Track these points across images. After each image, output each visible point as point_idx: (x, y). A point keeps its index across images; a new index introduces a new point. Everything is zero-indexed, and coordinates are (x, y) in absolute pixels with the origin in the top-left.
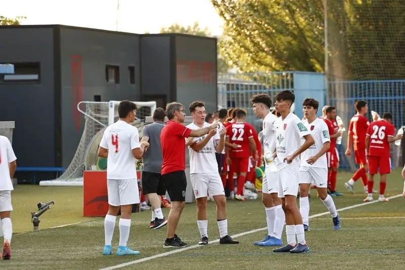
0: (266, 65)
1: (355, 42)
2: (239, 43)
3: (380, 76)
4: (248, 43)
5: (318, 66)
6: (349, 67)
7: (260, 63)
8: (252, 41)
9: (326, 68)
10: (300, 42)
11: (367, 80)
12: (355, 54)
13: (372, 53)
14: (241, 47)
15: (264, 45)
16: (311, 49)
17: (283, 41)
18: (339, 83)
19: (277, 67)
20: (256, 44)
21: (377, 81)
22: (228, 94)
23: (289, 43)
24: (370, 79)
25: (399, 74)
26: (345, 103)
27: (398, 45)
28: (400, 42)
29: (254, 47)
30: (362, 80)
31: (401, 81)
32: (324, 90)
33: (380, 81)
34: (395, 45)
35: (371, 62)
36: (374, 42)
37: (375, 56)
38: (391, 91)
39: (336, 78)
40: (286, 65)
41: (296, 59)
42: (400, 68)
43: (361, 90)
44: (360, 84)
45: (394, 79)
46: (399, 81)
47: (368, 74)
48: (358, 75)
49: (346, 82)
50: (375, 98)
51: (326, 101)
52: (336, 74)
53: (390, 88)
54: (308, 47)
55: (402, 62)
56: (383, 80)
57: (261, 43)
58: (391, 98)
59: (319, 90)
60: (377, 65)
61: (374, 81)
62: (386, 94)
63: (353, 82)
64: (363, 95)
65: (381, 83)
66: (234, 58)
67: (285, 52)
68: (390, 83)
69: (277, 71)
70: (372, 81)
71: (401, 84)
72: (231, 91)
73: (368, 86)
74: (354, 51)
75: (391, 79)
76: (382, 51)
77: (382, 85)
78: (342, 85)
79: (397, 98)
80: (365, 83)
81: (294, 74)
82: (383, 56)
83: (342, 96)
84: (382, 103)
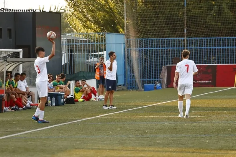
0: (91, 29)
1: (142, 16)
2: (75, 16)
3: (156, 36)
4: (81, 16)
5: (121, 30)
6: (138, 30)
7: (88, 27)
8: (83, 15)
9: (125, 31)
10: (111, 16)
11: (149, 38)
12: (142, 23)
13: (151, 23)
14: (76, 18)
15: (90, 17)
16: (117, 20)
17: (100, 14)
18: (132, 39)
19: (98, 30)
20: (85, 16)
21: (154, 39)
23: (105, 16)
24: (150, 38)
25: (166, 35)
26: (136, 51)
27: (166, 18)
28: (167, 16)
29: (84, 18)
30: (146, 38)
31: (168, 39)
32: (124, 43)
33: (156, 39)
34: (164, 18)
35: (151, 28)
36: (153, 16)
37: (153, 24)
38: (162, 45)
39: (131, 37)
40: (103, 29)
41: (108, 26)
42: (167, 31)
43: (145, 44)
44: (145, 40)
45: (164, 38)
46: (166, 39)
47: (149, 34)
48: (143, 35)
49: (136, 39)
50: (153, 48)
51: (125, 50)
52: (131, 35)
53: (162, 43)
54: (115, 19)
55: (168, 28)
56: (158, 38)
57: (88, 16)
58: (162, 48)
59: (121, 44)
60: (154, 29)
61: (152, 39)
62: (159, 46)
63: (141, 39)
64: (146, 46)
65: (157, 40)
66: (73, 25)
67: (102, 21)
68: (161, 40)
69: (98, 32)
70: (151, 39)
71: (168, 41)
72: (69, 44)
73: (149, 41)
74: (142, 21)
75: (162, 38)
76: (157, 21)
77: (157, 41)
78: (134, 41)
79: (165, 48)
80: (147, 40)
81: (106, 34)
82: (158, 24)
83: (134, 47)
84: (157, 51)
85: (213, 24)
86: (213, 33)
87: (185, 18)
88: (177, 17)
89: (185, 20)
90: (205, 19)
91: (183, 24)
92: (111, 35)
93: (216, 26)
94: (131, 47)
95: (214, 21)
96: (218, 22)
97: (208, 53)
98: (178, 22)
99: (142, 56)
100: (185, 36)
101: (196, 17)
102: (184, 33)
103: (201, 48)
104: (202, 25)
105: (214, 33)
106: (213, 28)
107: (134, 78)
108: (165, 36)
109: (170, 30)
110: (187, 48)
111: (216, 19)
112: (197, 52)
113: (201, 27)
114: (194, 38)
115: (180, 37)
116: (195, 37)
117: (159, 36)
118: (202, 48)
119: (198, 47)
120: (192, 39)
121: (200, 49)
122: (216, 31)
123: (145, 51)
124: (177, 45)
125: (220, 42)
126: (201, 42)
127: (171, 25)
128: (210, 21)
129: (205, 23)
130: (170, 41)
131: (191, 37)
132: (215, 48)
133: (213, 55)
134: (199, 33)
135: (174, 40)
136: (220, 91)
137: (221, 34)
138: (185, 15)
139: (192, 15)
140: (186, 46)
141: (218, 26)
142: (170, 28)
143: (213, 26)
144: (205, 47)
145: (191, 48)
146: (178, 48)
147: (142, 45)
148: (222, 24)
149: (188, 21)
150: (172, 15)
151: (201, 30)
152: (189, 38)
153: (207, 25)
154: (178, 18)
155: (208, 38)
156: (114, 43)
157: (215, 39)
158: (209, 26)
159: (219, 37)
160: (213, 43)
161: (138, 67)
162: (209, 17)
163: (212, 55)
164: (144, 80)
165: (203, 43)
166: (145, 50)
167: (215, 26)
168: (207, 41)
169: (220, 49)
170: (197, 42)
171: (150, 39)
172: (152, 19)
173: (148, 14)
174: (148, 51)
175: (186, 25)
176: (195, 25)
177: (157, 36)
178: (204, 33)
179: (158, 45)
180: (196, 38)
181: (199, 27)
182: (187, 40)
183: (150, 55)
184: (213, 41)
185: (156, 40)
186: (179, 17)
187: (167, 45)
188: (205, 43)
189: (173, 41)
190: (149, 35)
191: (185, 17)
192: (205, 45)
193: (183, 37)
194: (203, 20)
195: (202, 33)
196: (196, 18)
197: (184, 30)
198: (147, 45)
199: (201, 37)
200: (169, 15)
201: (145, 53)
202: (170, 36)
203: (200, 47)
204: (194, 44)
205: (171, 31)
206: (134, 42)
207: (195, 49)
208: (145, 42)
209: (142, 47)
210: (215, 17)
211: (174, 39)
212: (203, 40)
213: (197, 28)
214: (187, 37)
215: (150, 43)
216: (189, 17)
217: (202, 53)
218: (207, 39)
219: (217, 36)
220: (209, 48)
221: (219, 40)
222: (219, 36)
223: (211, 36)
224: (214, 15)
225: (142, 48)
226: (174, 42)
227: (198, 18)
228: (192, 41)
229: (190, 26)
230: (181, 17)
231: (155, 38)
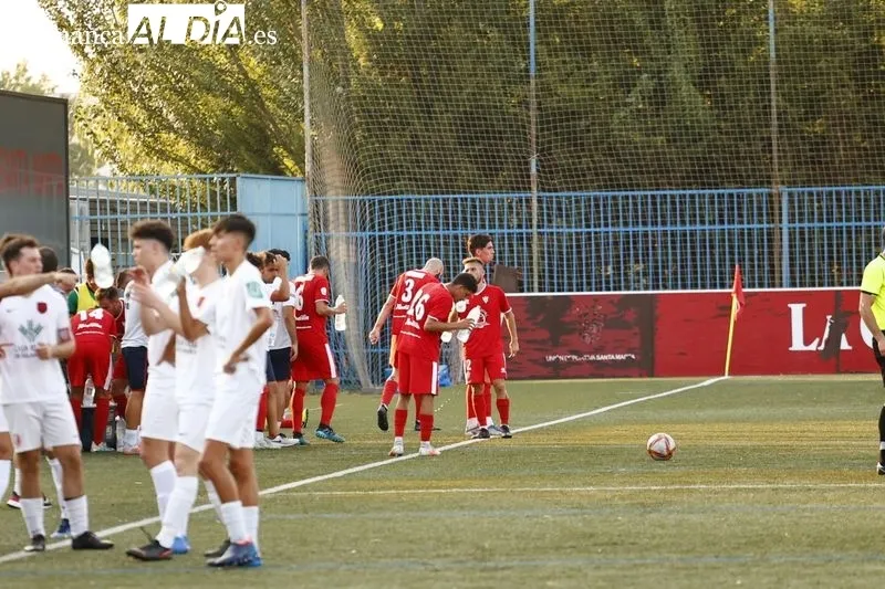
0: (177, 160)
1: (369, 111)
2: (116, 112)
3: (423, 186)
4: (136, 112)
5: (289, 163)
6: (356, 165)
7: (163, 155)
8: (147, 108)
9: (308, 168)
10: (251, 110)
11: (396, 193)
12: (371, 136)
13: (405, 136)
14: (120, 119)
15: (171, 117)
16: (275, 125)
17: (213, 107)
18: (335, 198)
19: (201, 164)
20: (153, 113)
21: (417, 196)
22: (93, 223)
23: (228, 112)
24: (402, 193)
25: (463, 181)
26: (348, 244)
27: (461, 119)
28: (465, 112)
29: (149, 120)
30: (384, 194)
31: (469, 196)
32: (304, 215)
33: (423, 196)
34: (455, 118)
35: (404, 154)
36: (411, 111)
37: (413, 143)
38: (447, 218)
39: (328, 188)
40: (221, 161)
41: (242, 148)
42: (466, 169)
43: (383, 215)
44: (380, 202)
45: (454, 193)
46: (463, 196)
47: (399, 180)
48: (377, 183)
49: (350, 198)
50: (413, 233)
51: (306, 238)
52: (328, 181)
53: (446, 212)
54: (268, 122)
55: (469, 156)
56: (430, 193)
57: (165, 111)
58: (446, 232)
59: (294, 215)
60: (417, 161)
61: (410, 196)
62: (436, 224)
63: (366, 198)
64: (387, 225)
65: (426, 200)
66: (107, 144)
67: (217, 132)
68: (444, 200)
69: (200, 172)
70: (405, 196)
71: (469, 203)
72: (98, 216)
73: (399, 206)
74: (369, 130)
75: (448, 193)
76: (427, 130)
77: (427, 206)
78: (341, 204)
79: (459, 232)
80: (392, 200)
81: (238, 179)
82: (430, 143)
83: (342, 228)
84: (428, 243)
85: (637, 139)
86: (635, 173)
87: (533, 120)
88: (503, 113)
89: (533, 127)
90: (607, 124)
91: (525, 140)
92: (251, 181)
93: (649, 147)
94: (331, 227)
95: (640, 130)
96: (655, 135)
97: (617, 249)
98: (505, 132)
99: (372, 263)
100: (534, 187)
101: (573, 113)
102: (529, 176)
103: (592, 229)
104: (595, 143)
105: (642, 173)
106: (637, 154)
107: (341, 344)
108: (458, 187)
109: (477, 163)
110: (541, 230)
111: (646, 123)
112: (578, 246)
113: (590, 150)
114: (566, 194)
115: (513, 189)
116: (568, 189)
117: (435, 186)
118: (598, 230)
119: (581, 227)
120: (557, 197)
121: (589, 233)
122: (647, 166)
123: (382, 244)
124: (501, 220)
125: (661, 209)
126: (593, 210)
127: (478, 144)
128: (627, 130)
129: (608, 136)
130: (477, 203)
131: (556, 191)
132: (645, 229)
133: (636, 255)
134: (584, 175)
135: (491, 200)
136: (679, 390)
137: (669, 178)
138: (533, 106)
139: (559, 108)
140: (535, 222)
141: (656, 147)
142: (475, 157)
143: (636, 148)
144: (606, 225)
145: (554, 230)
146: (506, 231)
147: (372, 220)
148: (668, 141)
149: (542, 130)
150: (482, 107)
151: (594, 162)
152: (548, 194)
153: (615, 143)
154: (504, 120)
155: (617, 193)
156: (266, 215)
157: (646, 196)
158: (623, 148)
159: (657, 190)
160: (636, 211)
161: (358, 304)
162: (622, 114)
163: (632, 258)
164: (380, 350)
165: (598, 212)
166: (381, 237)
167: (643, 148)
168: (616, 205)
169: (665, 234)
170: (578, 208)
171: (399, 197)
172: (408, 124)
173: (390, 104)
174: (392, 241)
175: (537, 144)
176: (569, 145)
177: (429, 186)
178: (603, 174)
179: (432, 221)
180: (572, 194)
181: (583, 150)
182: (540, 201)
183: (401, 258)
184: (635, 204)
185: (423, 202)
186: (509, 114)
187: (465, 219)
188: (605, 212)
189: (487, 204)
190: (397, 183)
191: (531, 113)
192: (606, 218)
193: (525, 189)
194: (601, 125)
195: (597, 174)
196: (574, 119)
197: (527, 163)
198: (390, 221)
199: (594, 189)
200: (471, 107)
201: (382, 251)
202: (476, 187)
203: (588, 226)
204: (567, 216)
205: (478, 169)
206: (341, 210)
207: (570, 234)
208: (382, 209)
209: (373, 227)
210: (645, 116)
211: (493, 196)
212: (601, 203)
213: (579, 157)
214: (538, 191)
215: (400, 212)
216: (547, 116)
217: (598, 251)
218: (614, 198)
219: (651, 185)
220: (622, 229)
221: (658, 200)
222: (657, 185)
223: (631, 185)
224: (641, 106)
225: (372, 233)
226: (492, 207)
227: (580, 119)
228: (559, 203)
229: (550, 148)
230: (516, 114)
231: (419, 193)
